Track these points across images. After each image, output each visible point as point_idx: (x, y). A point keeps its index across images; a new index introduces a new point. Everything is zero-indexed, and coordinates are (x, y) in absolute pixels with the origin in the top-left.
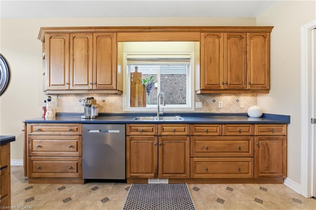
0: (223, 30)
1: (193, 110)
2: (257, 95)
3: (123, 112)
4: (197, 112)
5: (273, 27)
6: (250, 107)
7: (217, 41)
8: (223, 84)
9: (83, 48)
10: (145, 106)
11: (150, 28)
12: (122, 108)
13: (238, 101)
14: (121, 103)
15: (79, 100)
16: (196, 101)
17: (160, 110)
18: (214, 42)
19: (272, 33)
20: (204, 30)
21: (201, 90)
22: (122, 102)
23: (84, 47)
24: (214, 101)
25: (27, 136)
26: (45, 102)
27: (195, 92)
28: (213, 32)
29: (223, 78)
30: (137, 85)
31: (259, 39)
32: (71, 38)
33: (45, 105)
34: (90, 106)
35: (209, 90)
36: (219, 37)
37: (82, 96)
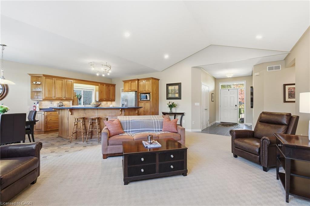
2: (112, 102)
8: (105, 99)
13: (107, 103)
18: (102, 87)
19: (116, 86)
20: (100, 83)
21: (99, 100)
22: (70, 104)
23: (61, 83)
24: (100, 103)
25: (45, 116)
26: (35, 103)
27: (96, 100)
28: (102, 84)
29: (105, 97)
30: (75, 97)
31: (113, 87)
32: (55, 80)
33: (34, 105)
34: (63, 105)
35: (101, 100)
36: (104, 85)
37: (52, 101)
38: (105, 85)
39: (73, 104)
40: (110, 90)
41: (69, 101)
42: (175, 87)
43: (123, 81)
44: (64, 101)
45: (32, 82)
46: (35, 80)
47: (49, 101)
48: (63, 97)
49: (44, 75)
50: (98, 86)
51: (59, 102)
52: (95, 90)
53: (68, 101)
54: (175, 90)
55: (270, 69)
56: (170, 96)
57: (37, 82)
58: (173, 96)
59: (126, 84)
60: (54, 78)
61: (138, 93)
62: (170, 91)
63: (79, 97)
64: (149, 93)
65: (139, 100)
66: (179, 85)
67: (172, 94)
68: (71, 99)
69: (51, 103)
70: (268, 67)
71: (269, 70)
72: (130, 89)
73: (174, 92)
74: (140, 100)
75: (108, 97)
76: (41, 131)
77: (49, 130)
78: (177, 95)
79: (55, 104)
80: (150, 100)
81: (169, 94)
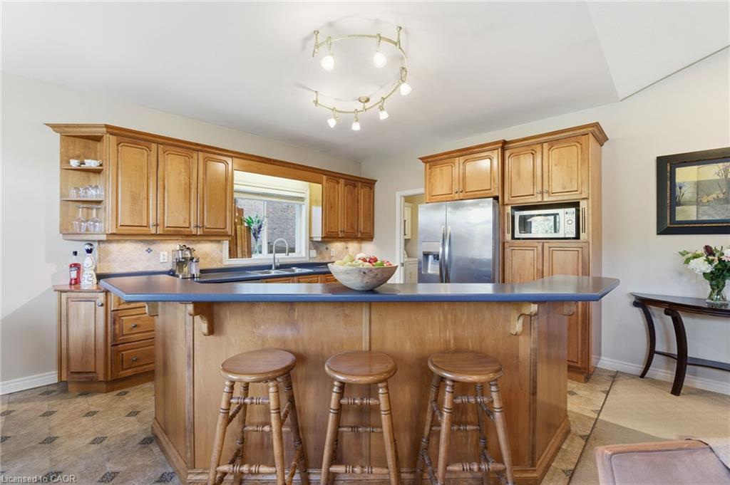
0: (342, 176)
1: (307, 260)
2: (361, 243)
3: (223, 267)
4: (311, 261)
5: (376, 181)
6: (356, 254)
7: (336, 186)
8: (341, 232)
9: (181, 172)
10: (251, 257)
11: (275, 161)
12: (221, 261)
13: (347, 248)
14: (220, 254)
15: (147, 248)
16: (310, 249)
17: (276, 261)
18: (334, 187)
19: (376, 185)
20: (325, 173)
21: (322, 238)
22: (222, 252)
23: (183, 170)
24: (327, 249)
25: (109, 312)
26: (75, 253)
27: (310, 238)
28: (333, 176)
29: (341, 225)
30: (238, 227)
31: (367, 190)
32: (161, 152)
33: (75, 260)
34: (192, 259)
35: (329, 237)
36: (338, 183)
37: (153, 242)
38: (342, 181)
39: (232, 254)
40: (358, 200)
41: (219, 242)
42: (726, 171)
43: (420, 159)
44: (199, 242)
45: (65, 159)
46: (77, 152)
47: (141, 241)
48: (192, 225)
49: (112, 130)
50: (320, 185)
51: (178, 248)
52: (307, 201)
53: (212, 241)
56: (687, 213)
57: (86, 161)
59: (437, 170)
60: (154, 146)
61: (504, 205)
62: (687, 193)
63: (254, 226)
64: (576, 204)
65: (508, 237)
67: (698, 203)
68: (227, 236)
69: (149, 251)
72: (456, 188)
74: (513, 238)
75: (352, 227)
76: (92, 381)
77: (129, 372)
79: (164, 255)
80: (578, 237)
81: (679, 204)
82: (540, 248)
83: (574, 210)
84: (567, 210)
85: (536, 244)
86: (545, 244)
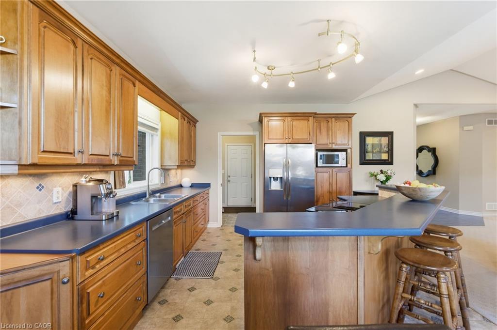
8: (185, 161)
10: (125, 187)
15: (37, 185)
18: (183, 123)
21: (177, 166)
24: (168, 175)
25: (75, 289)
27: (162, 166)
28: (183, 114)
29: (185, 155)
31: (194, 127)
32: (86, 53)
40: (191, 136)
42: (380, 140)
47: (30, 175)
50: (178, 120)
54: (381, 145)
55: (490, 122)
56: (369, 156)
58: (376, 157)
62: (369, 148)
64: (346, 151)
66: (389, 135)
67: (373, 152)
69: (40, 188)
70: (487, 120)
71: (488, 124)
72: (286, 136)
73: (377, 149)
74: (317, 166)
78: (385, 156)
79: (58, 193)
80: (347, 166)
81: (367, 152)
82: (331, 172)
83: (345, 153)
84: (342, 153)
85: (329, 170)
86: (334, 170)
